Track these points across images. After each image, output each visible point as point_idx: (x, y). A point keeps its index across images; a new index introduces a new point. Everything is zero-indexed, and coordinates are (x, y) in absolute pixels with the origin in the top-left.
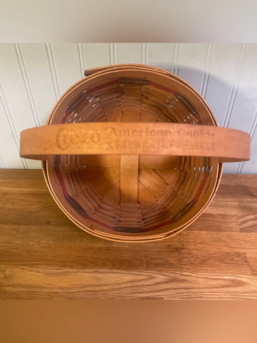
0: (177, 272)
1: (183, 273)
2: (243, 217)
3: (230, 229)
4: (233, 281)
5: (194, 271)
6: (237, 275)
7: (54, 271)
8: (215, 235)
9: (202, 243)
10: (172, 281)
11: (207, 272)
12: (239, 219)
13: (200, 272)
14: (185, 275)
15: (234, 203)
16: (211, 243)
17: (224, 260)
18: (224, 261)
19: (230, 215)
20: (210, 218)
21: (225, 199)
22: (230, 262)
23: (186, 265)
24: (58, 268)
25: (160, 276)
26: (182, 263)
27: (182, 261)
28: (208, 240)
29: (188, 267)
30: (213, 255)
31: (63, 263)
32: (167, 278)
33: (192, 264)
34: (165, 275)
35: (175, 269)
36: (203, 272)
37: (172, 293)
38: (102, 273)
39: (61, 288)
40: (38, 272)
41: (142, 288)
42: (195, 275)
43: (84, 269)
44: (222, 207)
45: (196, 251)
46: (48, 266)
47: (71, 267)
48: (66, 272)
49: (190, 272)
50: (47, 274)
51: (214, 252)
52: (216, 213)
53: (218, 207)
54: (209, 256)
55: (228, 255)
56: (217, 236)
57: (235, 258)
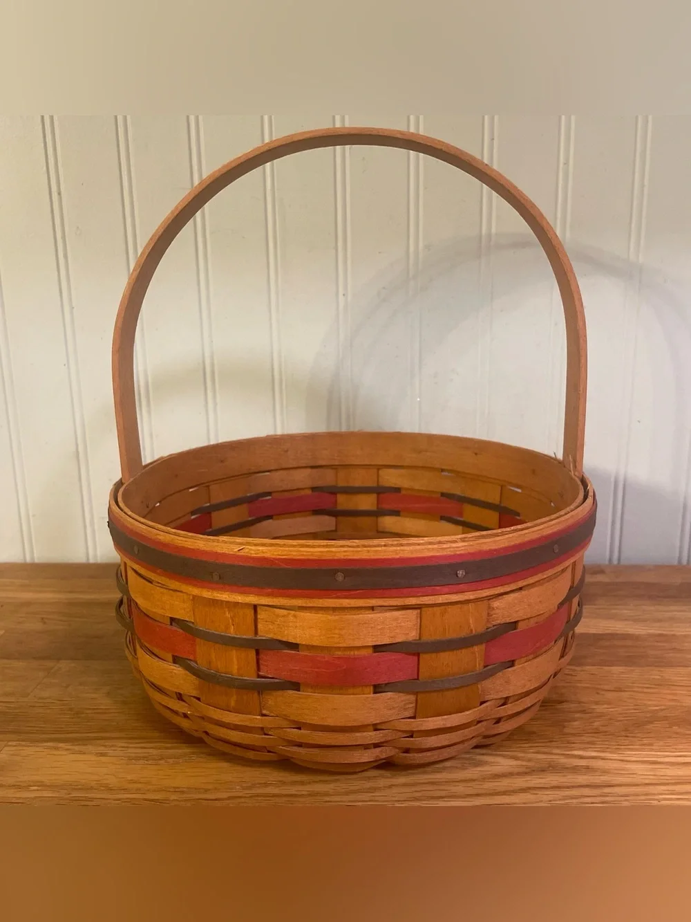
0: (556, 751)
1: (576, 753)
5: (608, 748)
8: (655, 674)
9: (619, 690)
10: (543, 770)
11: (652, 750)
13: (630, 750)
14: (581, 757)
16: (645, 690)
19: (685, 636)
20: (629, 643)
21: (661, 607)
23: (579, 735)
24: (169, 745)
25: (499, 759)
26: (566, 730)
27: (564, 727)
28: (634, 683)
29: (586, 738)
30: (661, 714)
32: (524, 763)
33: (597, 732)
34: (516, 758)
35: (548, 744)
36: (636, 750)
37: (550, 798)
39: (176, 790)
40: (102, 755)
41: (448, 788)
42: (615, 756)
44: (660, 621)
45: (605, 706)
46: (137, 741)
49: (599, 749)
50: (130, 759)
51: (663, 707)
52: (643, 632)
53: (645, 621)
54: (649, 715)
56: (662, 676)
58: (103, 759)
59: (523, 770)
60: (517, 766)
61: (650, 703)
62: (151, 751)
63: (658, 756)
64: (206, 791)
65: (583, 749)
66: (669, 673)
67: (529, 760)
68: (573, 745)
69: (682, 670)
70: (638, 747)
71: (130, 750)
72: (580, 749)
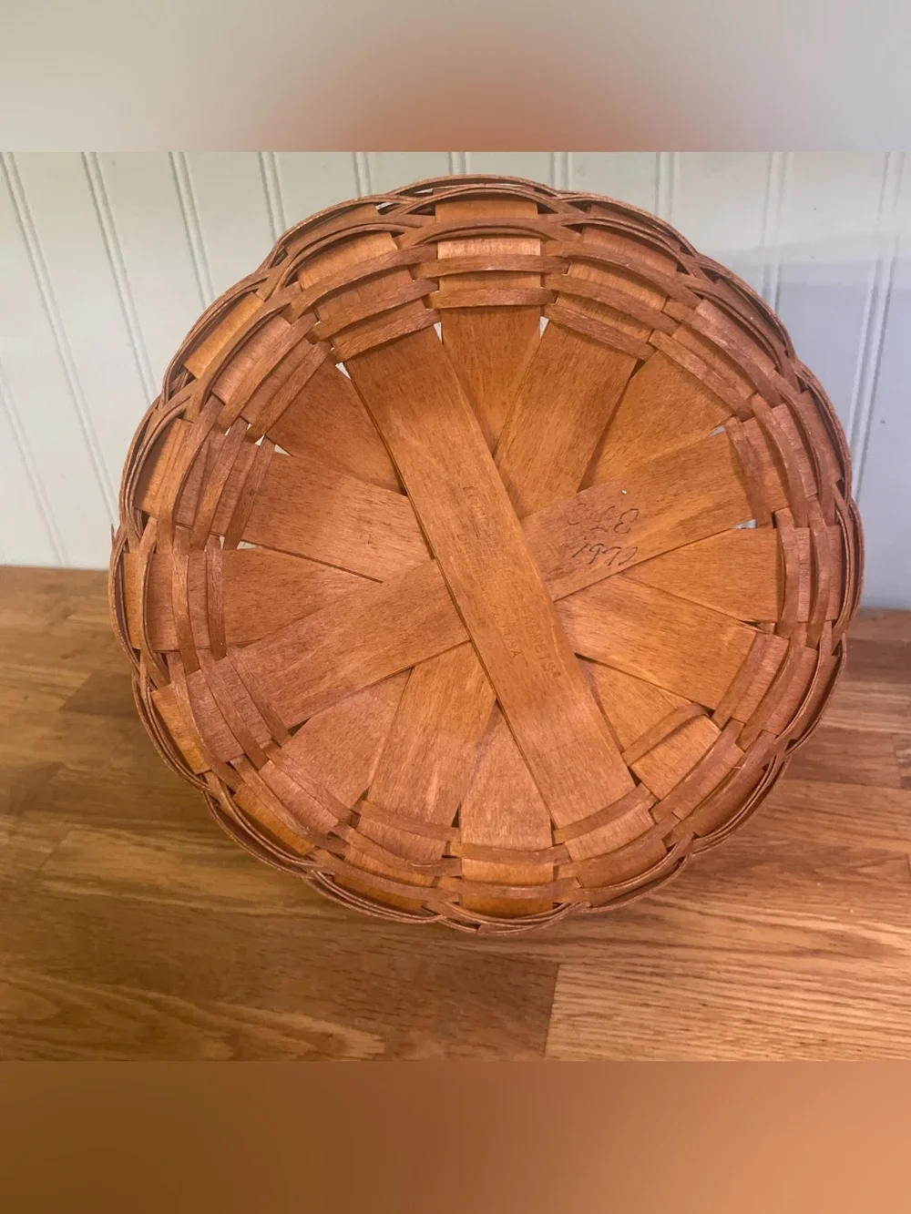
3: (863, 779)
4: (841, 937)
5: (692, 894)
6: (861, 922)
11: (744, 902)
12: (903, 749)
13: (718, 899)
17: (817, 870)
18: (814, 872)
19: (869, 734)
21: (859, 684)
22: (838, 876)
36: (727, 901)
42: (697, 907)
44: (845, 706)
49: (681, 895)
51: (785, 842)
54: (762, 852)
55: (837, 857)
56: (807, 795)
57: (863, 866)
61: (771, 834)
63: (747, 912)
66: (818, 791)
69: (839, 789)
70: (727, 896)
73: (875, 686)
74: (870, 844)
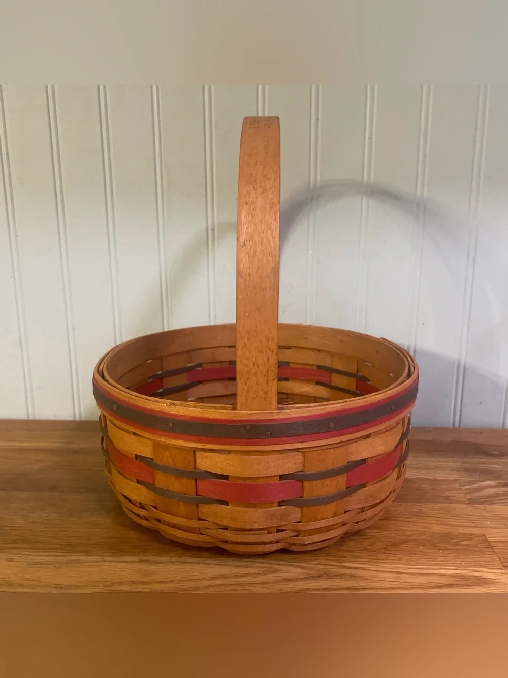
0: (331, 563)
1: (346, 564)
2: (471, 483)
3: (449, 500)
4: (462, 577)
5: (369, 561)
6: (470, 569)
7: (46, 559)
8: (415, 508)
9: (387, 519)
10: (319, 577)
11: (400, 563)
12: (464, 486)
13: (385, 563)
14: (349, 568)
15: (452, 464)
16: (406, 520)
17: (438, 545)
19: (444, 480)
21: (432, 459)
22: (450, 547)
23: (353, 551)
24: (60, 554)
25: (290, 568)
26: (342, 548)
27: (342, 546)
28: (399, 514)
29: (355, 554)
30: (412, 537)
31: (70, 547)
32: (307, 571)
33: (365, 549)
34: (303, 568)
35: (328, 558)
36: (389, 563)
38: (157, 563)
39: (57, 586)
40: (10, 560)
41: (247, 588)
42: (374, 568)
43: (117, 556)
44: (427, 469)
45: (375, 531)
46: (36, 551)
47: (88, 553)
48: (75, 560)
49: (362, 562)
50: (29, 563)
51: (416, 532)
52: (414, 477)
53: (418, 468)
54: (404, 538)
55: (446, 537)
56: (420, 510)
57: (462, 541)
58: (11, 563)
59: (306, 576)
60: (303, 574)
61: (405, 529)
62: (44, 558)
63: (404, 568)
64: (78, 587)
65: (353, 562)
66: (426, 508)
67: (312, 569)
68: (344, 559)
69: (436, 506)
71: (30, 557)
72: (349, 562)
73: (440, 459)
74: (462, 530)
